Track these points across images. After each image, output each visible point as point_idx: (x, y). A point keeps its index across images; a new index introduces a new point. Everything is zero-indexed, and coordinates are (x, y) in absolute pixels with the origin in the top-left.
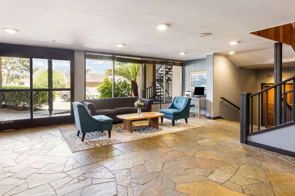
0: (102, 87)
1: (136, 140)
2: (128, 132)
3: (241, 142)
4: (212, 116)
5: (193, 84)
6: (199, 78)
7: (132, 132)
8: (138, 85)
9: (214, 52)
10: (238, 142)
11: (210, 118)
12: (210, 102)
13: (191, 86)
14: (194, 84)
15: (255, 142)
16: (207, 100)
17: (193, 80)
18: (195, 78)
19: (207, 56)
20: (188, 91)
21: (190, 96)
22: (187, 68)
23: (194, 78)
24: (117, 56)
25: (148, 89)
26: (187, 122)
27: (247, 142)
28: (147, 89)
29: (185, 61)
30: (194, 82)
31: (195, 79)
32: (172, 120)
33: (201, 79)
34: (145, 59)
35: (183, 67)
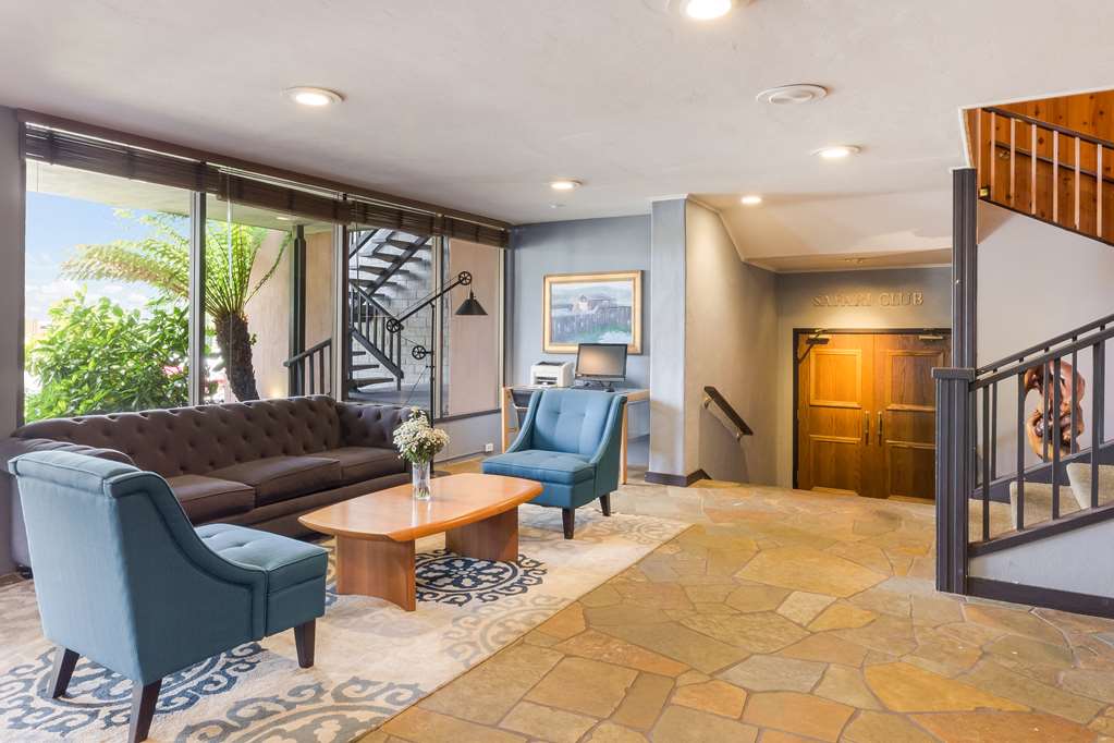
0: (49, 344)
1: (486, 654)
2: (381, 606)
3: (940, 588)
4: (680, 471)
5: (562, 329)
6: (592, 304)
7: (410, 608)
8: (251, 331)
9: (694, 192)
10: (928, 585)
11: (668, 480)
12: (669, 411)
13: (551, 340)
14: (568, 329)
15: (1008, 581)
16: (656, 402)
17: (557, 313)
18: (571, 301)
19: (655, 204)
20: (543, 363)
21: (560, 383)
22: (529, 258)
23: (565, 302)
24: (223, 169)
25: (317, 356)
26: (606, 512)
27: (972, 587)
28: (311, 354)
29: (519, 226)
30: (565, 320)
31: (570, 307)
32: (561, 510)
33: (603, 309)
34: (361, 199)
35: (509, 252)
